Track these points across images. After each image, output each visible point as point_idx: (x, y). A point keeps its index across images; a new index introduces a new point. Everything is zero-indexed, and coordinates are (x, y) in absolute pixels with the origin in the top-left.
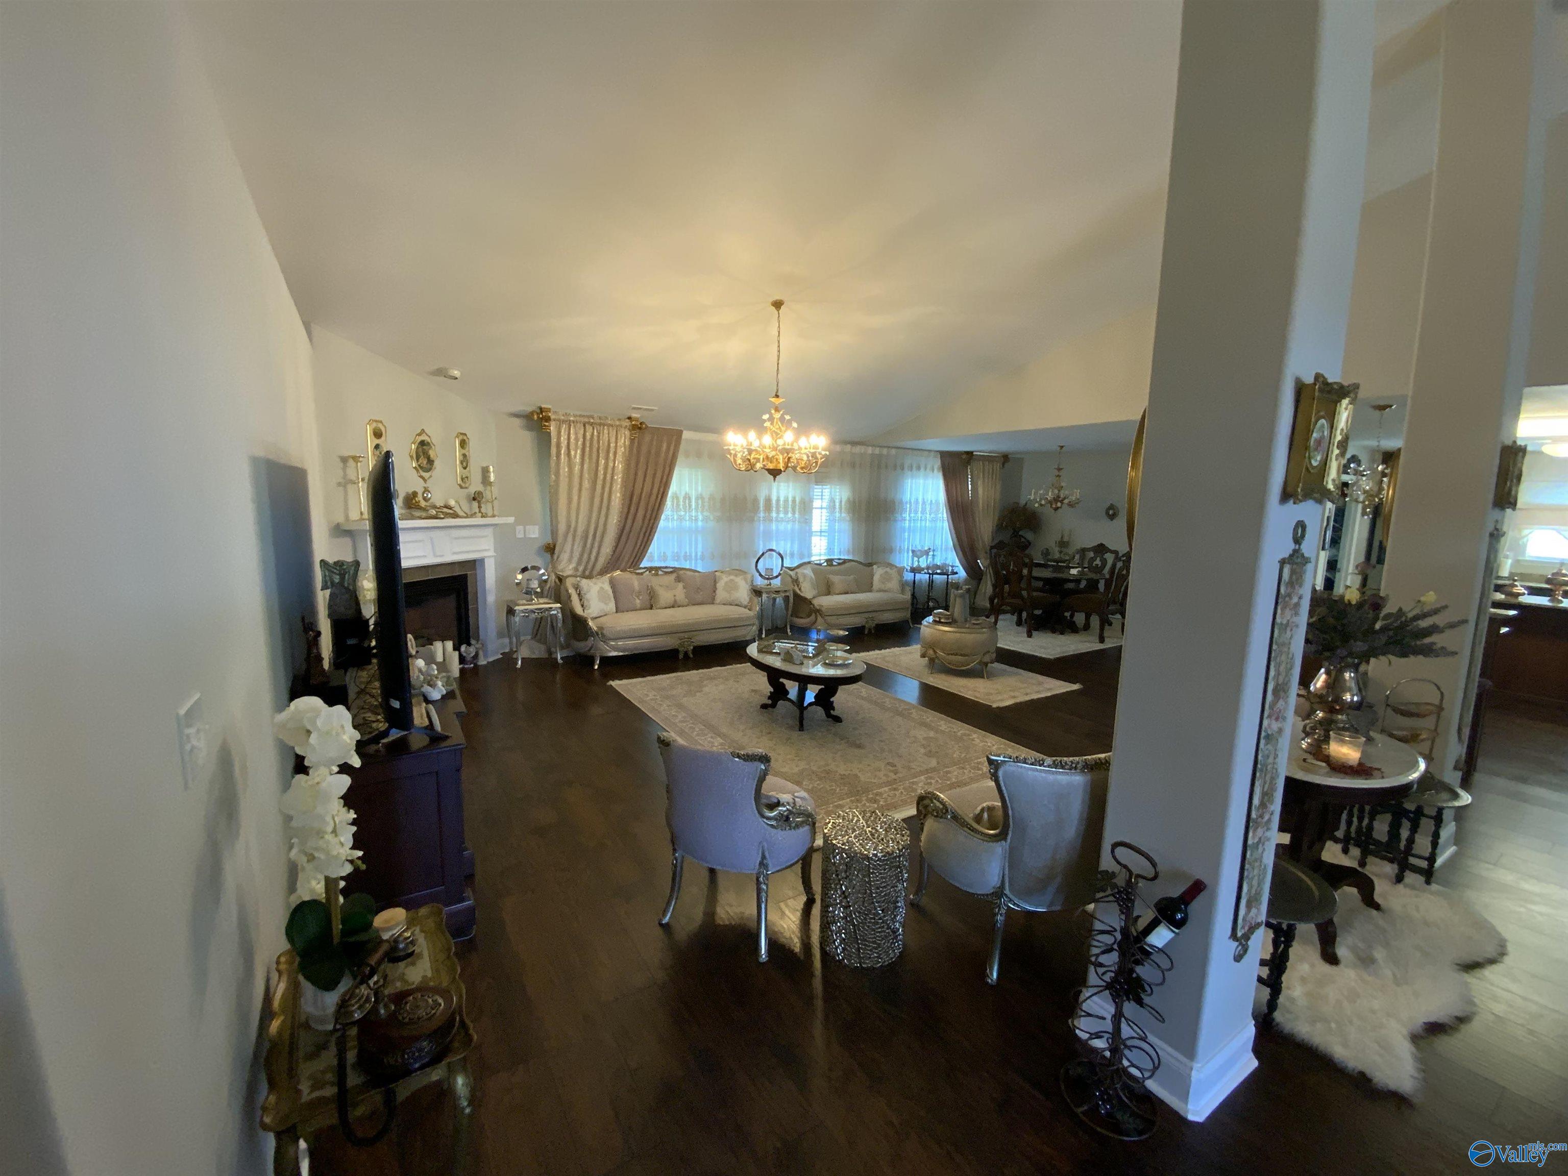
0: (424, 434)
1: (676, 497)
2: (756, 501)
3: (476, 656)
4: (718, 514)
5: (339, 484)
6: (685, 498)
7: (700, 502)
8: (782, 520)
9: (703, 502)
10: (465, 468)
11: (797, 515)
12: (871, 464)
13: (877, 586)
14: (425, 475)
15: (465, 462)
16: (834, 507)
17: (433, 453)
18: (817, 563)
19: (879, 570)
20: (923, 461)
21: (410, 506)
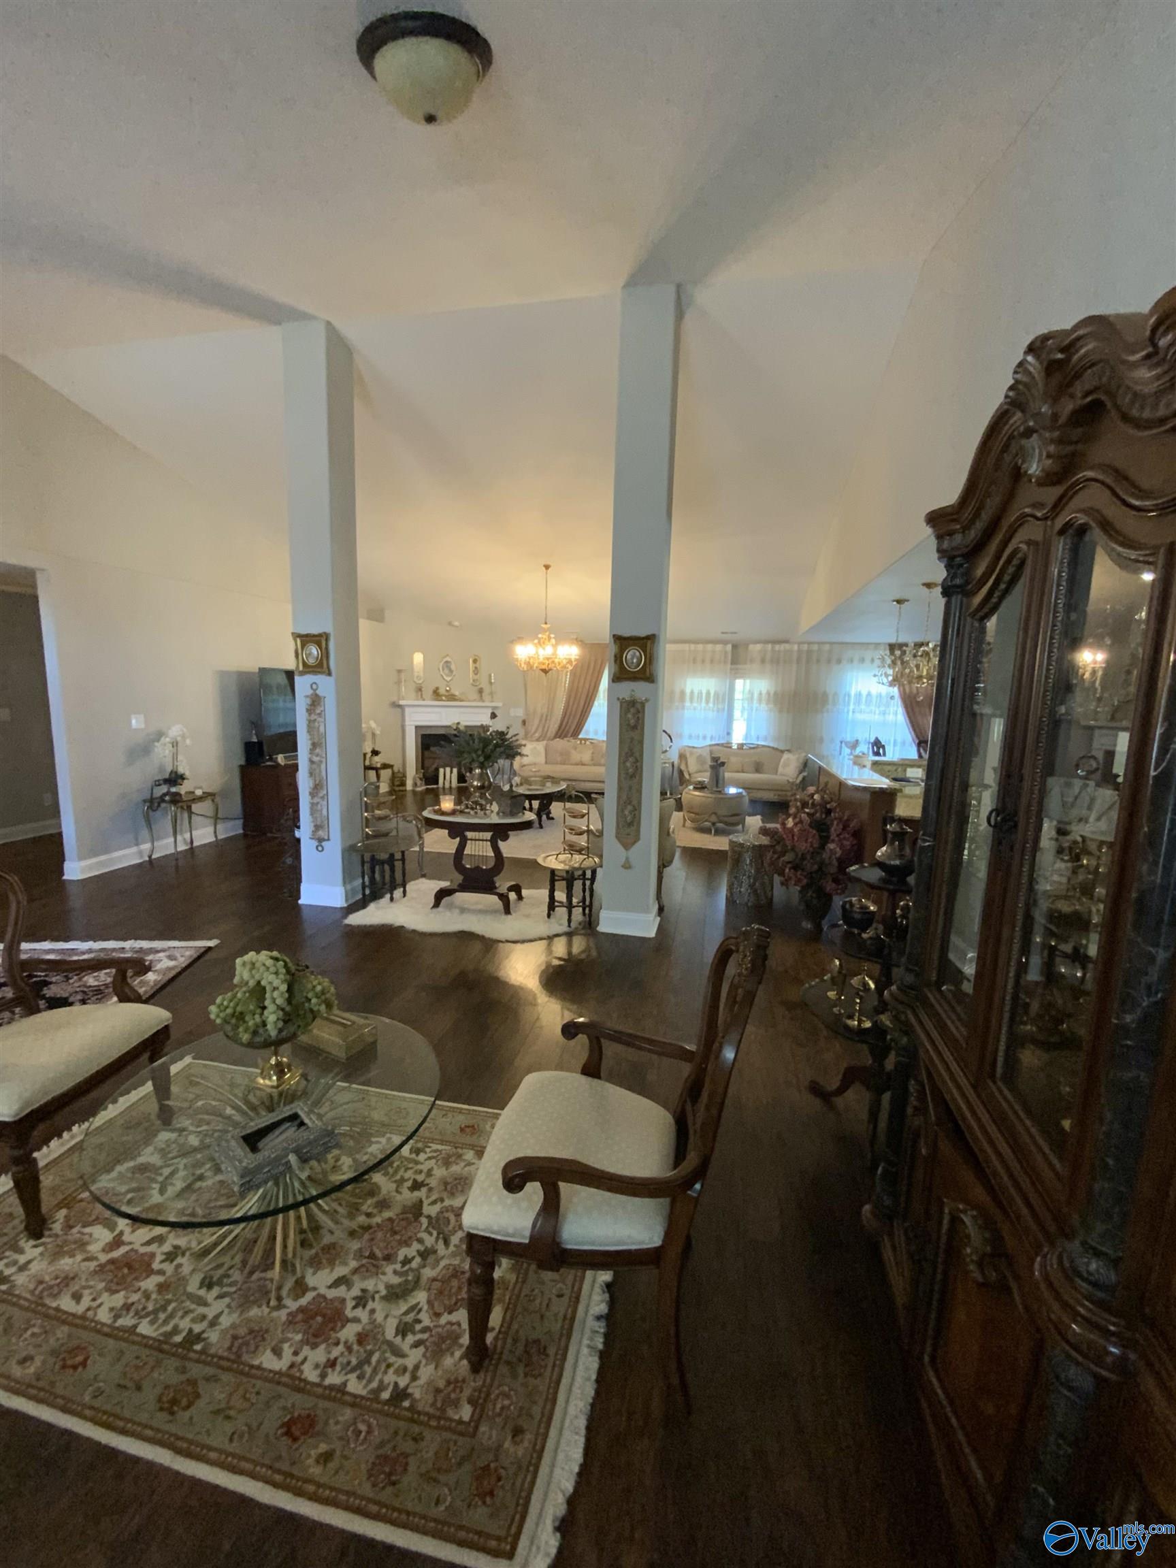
0: (447, 657)
5: (396, 683)
8: (695, 709)
10: (476, 675)
11: (711, 705)
12: (799, 661)
13: (780, 770)
14: (448, 679)
15: (476, 671)
16: (752, 698)
17: (453, 667)
18: (728, 745)
19: (786, 756)
20: (868, 654)
21: (436, 694)
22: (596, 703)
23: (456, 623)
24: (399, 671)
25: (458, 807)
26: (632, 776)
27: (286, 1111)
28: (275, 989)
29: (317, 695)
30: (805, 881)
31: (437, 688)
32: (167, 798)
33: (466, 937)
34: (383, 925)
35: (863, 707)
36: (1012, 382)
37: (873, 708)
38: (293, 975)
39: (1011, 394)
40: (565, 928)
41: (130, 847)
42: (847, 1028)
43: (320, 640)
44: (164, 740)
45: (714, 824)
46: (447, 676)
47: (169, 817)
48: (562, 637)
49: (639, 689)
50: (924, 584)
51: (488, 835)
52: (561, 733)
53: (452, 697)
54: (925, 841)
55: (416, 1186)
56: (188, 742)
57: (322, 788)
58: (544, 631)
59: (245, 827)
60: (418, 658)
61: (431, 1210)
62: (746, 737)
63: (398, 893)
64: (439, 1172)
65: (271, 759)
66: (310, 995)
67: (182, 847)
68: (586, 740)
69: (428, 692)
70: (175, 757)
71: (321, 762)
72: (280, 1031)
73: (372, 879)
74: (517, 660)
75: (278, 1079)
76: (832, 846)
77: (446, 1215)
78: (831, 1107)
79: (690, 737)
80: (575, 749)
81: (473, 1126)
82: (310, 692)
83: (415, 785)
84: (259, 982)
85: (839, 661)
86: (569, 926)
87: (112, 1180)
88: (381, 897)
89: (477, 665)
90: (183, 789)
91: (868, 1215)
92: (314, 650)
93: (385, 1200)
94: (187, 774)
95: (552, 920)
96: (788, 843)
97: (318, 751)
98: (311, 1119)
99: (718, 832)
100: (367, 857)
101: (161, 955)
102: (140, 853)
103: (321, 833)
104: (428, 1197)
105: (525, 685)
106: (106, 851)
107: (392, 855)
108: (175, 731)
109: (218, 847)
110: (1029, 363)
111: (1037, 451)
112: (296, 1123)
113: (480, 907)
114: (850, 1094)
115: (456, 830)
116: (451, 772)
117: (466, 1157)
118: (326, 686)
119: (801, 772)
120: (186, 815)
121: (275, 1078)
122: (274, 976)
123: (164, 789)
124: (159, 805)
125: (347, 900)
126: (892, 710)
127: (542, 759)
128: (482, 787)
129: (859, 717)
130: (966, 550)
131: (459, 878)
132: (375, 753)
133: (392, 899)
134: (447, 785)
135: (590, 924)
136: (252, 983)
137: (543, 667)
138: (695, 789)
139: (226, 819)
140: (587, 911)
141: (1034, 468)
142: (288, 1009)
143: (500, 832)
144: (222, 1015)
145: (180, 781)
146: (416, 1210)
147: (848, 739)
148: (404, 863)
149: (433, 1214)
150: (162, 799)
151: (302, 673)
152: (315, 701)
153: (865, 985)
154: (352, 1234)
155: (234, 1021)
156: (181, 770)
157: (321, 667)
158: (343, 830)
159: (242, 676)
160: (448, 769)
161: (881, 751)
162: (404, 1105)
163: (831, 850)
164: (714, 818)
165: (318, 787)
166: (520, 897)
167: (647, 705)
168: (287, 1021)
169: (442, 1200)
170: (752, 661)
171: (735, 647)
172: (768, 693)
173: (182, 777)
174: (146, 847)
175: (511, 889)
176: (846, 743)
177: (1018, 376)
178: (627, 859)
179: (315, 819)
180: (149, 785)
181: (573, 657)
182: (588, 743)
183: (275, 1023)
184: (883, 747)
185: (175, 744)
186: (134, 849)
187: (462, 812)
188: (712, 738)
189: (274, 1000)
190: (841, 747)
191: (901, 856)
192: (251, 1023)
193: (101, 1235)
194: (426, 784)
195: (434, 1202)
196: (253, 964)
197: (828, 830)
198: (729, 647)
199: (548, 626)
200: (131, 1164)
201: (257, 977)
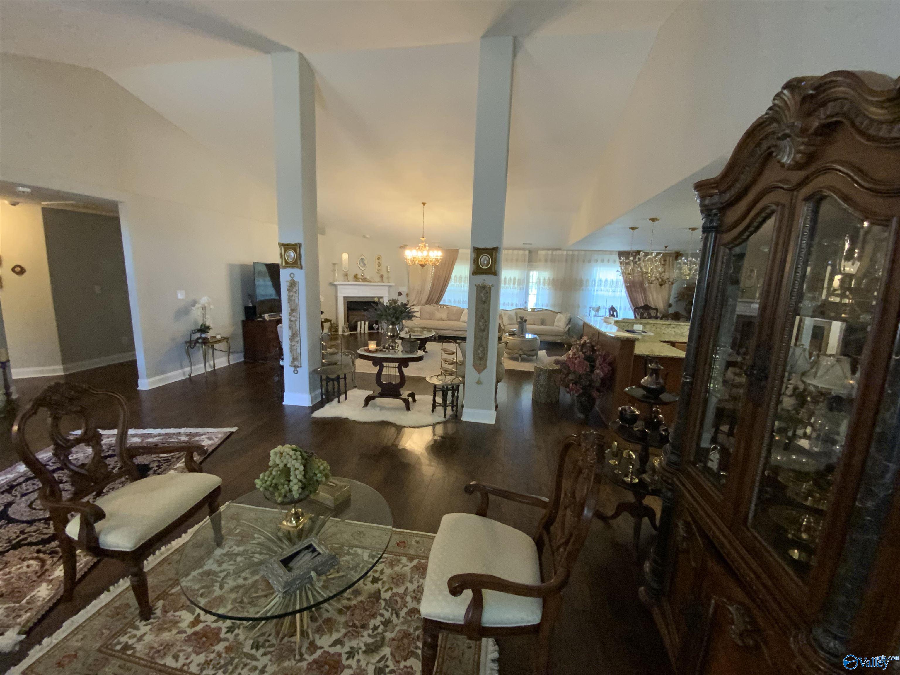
0: (363, 256)
3: (378, 329)
5: (332, 271)
8: (507, 288)
10: (379, 266)
11: (516, 286)
12: (566, 260)
13: (556, 323)
14: (363, 269)
15: (379, 264)
16: (540, 282)
17: (366, 262)
18: (525, 309)
19: (559, 316)
20: (606, 257)
21: (356, 278)
22: (450, 284)
23: (368, 236)
24: (336, 264)
25: (379, 348)
26: (484, 330)
27: (305, 543)
28: (296, 469)
29: (293, 281)
30: (581, 391)
31: (356, 275)
32: (200, 341)
33: (384, 424)
34: (335, 418)
35: (602, 288)
36: (771, 105)
37: (608, 288)
38: (306, 460)
39: (770, 112)
40: (442, 419)
41: (177, 369)
42: (624, 482)
43: (296, 247)
44: (197, 306)
45: (520, 355)
46: (362, 267)
47: (201, 352)
48: (433, 246)
49: (487, 279)
50: (650, 219)
51: (396, 364)
52: (429, 301)
53: (365, 280)
54: (686, 378)
55: (375, 580)
56: (212, 307)
57: (297, 336)
58: (422, 242)
59: (245, 357)
60: (345, 256)
61: (386, 595)
62: (536, 304)
63: (342, 397)
64: (388, 571)
65: (261, 317)
66: (317, 472)
67: (209, 369)
68: (444, 305)
69: (351, 277)
70: (204, 316)
71: (296, 320)
72: (300, 494)
73: (327, 390)
74: (406, 259)
75: (296, 523)
76: (598, 371)
77: (395, 598)
78: (609, 526)
79: (504, 304)
80: (438, 310)
81: (404, 542)
82: (289, 279)
83: (344, 331)
84: (286, 465)
85: (589, 261)
86: (445, 417)
87: (189, 581)
88: (332, 400)
89: (380, 261)
90: (209, 335)
91: (643, 593)
92: (292, 254)
93: (357, 589)
94: (212, 326)
95: (434, 413)
96: (572, 369)
97: (294, 314)
98: (321, 548)
99: (523, 360)
100: (324, 377)
101: (204, 437)
102: (184, 374)
103: (296, 363)
104: (383, 588)
105: (408, 273)
106: (163, 373)
107: (338, 376)
108: (204, 300)
109: (231, 369)
110: (785, 95)
111: (788, 149)
112: (311, 550)
113: (392, 406)
114: (620, 518)
115: (377, 361)
116: (365, 324)
117: (402, 561)
118: (299, 275)
119: (567, 325)
120: (210, 351)
121: (294, 522)
122: (295, 461)
123: (198, 335)
124: (195, 345)
125: (312, 401)
126: (619, 289)
128: (393, 336)
129: (600, 293)
130: (721, 206)
131: (379, 389)
132: (321, 313)
133: (339, 402)
134: (362, 332)
135: (456, 416)
136: (281, 466)
137: (422, 263)
138: (510, 335)
139: (234, 352)
140: (454, 408)
141: (786, 159)
142: (304, 481)
143: (404, 363)
144: (264, 485)
145: (207, 330)
146: (377, 595)
147: (594, 306)
148: (345, 380)
149: (388, 598)
150: (197, 341)
151: (285, 267)
152: (293, 284)
153: (630, 456)
154: (340, 612)
155: (271, 489)
156: (207, 324)
157: (296, 264)
158: (310, 360)
159: (243, 267)
160: (363, 322)
161: (615, 313)
162: (361, 529)
163: (597, 374)
164: (520, 352)
165: (294, 336)
166: (414, 400)
167: (492, 288)
168: (303, 488)
169: (391, 589)
170: (540, 260)
171: (530, 252)
172: (549, 279)
173: (208, 328)
174: (188, 369)
175: (409, 395)
176: (593, 309)
177: (776, 102)
178: (479, 378)
179: (293, 355)
180: (189, 334)
181: (439, 258)
182: (444, 307)
183: (298, 490)
184: (616, 311)
185: (204, 308)
186: (180, 371)
187: (381, 350)
188: (516, 305)
189: (296, 477)
190: (590, 311)
191: (657, 384)
192: (283, 491)
193: (187, 617)
194: (350, 331)
195: (386, 591)
196: (282, 454)
197: (594, 361)
198: (527, 252)
199: (425, 239)
200: (200, 570)
201: (285, 462)
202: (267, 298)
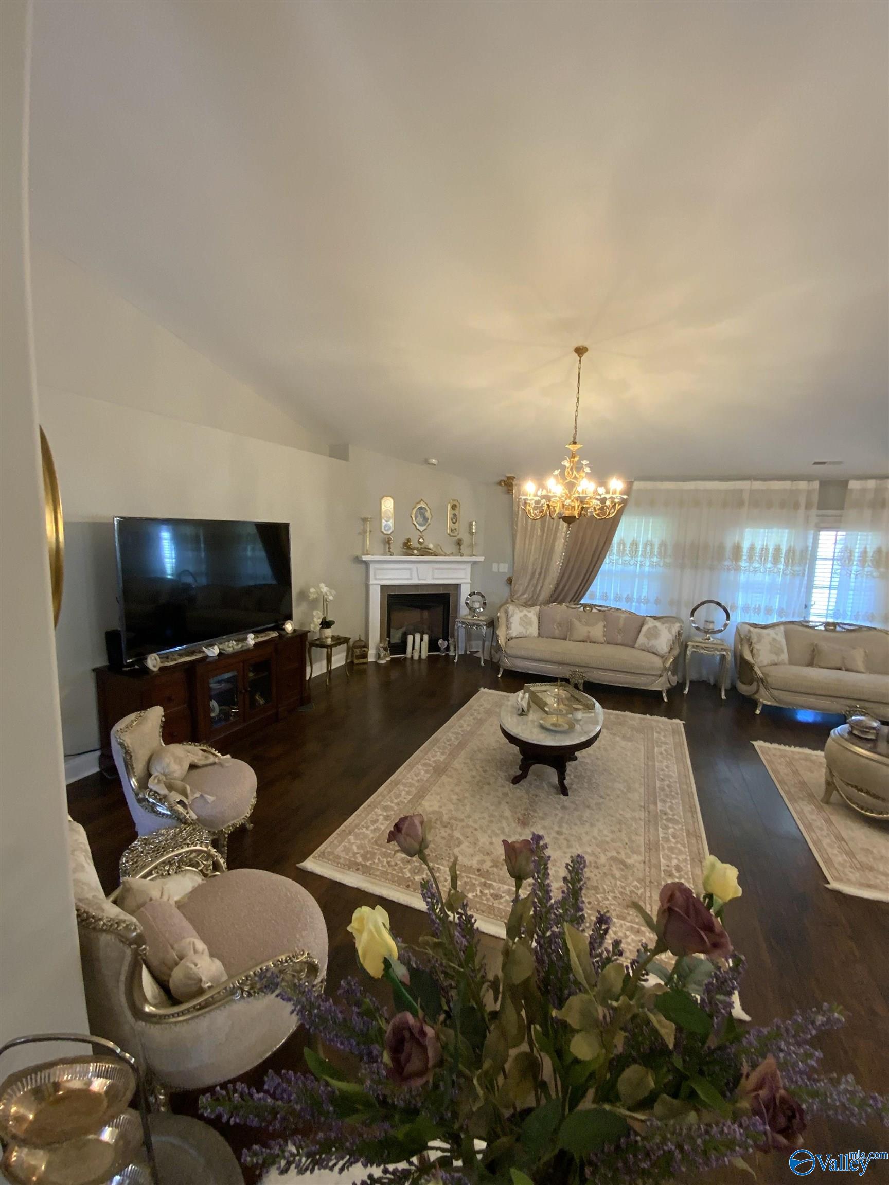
0: (422, 502)
1: (622, 543)
2: (721, 548)
3: (448, 649)
4: (668, 560)
5: (360, 534)
6: (632, 544)
7: (648, 548)
8: (755, 571)
9: (652, 549)
10: (454, 523)
11: (781, 565)
14: (421, 529)
15: (455, 519)
17: (428, 514)
21: (408, 548)
22: (607, 560)
23: (434, 461)
24: (365, 520)
31: (409, 540)
46: (421, 525)
52: (557, 597)
58: (572, 456)
59: (102, 763)
60: (388, 505)
68: (592, 606)
69: (397, 545)
80: (579, 618)
83: (379, 656)
89: (456, 512)
105: (513, 535)
116: (422, 640)
127: (534, 630)
132: (326, 624)
134: (416, 657)
137: (567, 513)
160: (418, 636)
170: (852, 505)
171: (825, 483)
182: (594, 610)
188: (781, 613)
194: (392, 654)
198: (817, 484)
199: (578, 446)
202: (258, 582)
